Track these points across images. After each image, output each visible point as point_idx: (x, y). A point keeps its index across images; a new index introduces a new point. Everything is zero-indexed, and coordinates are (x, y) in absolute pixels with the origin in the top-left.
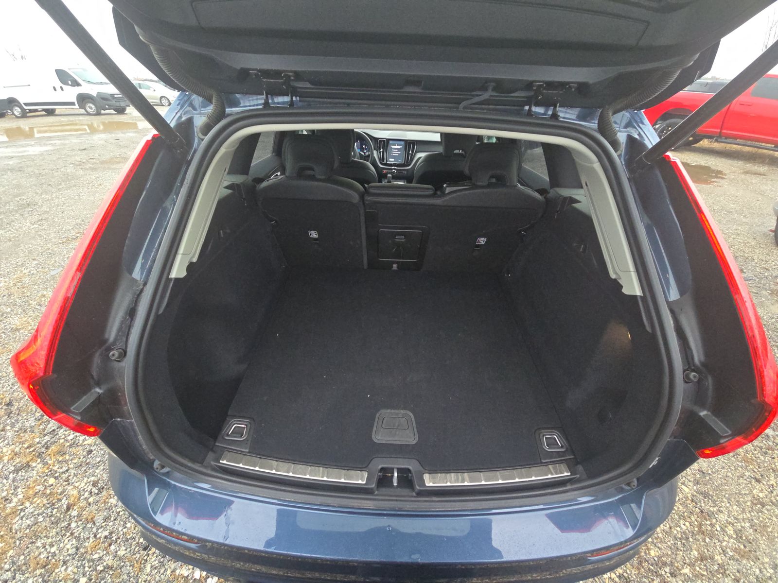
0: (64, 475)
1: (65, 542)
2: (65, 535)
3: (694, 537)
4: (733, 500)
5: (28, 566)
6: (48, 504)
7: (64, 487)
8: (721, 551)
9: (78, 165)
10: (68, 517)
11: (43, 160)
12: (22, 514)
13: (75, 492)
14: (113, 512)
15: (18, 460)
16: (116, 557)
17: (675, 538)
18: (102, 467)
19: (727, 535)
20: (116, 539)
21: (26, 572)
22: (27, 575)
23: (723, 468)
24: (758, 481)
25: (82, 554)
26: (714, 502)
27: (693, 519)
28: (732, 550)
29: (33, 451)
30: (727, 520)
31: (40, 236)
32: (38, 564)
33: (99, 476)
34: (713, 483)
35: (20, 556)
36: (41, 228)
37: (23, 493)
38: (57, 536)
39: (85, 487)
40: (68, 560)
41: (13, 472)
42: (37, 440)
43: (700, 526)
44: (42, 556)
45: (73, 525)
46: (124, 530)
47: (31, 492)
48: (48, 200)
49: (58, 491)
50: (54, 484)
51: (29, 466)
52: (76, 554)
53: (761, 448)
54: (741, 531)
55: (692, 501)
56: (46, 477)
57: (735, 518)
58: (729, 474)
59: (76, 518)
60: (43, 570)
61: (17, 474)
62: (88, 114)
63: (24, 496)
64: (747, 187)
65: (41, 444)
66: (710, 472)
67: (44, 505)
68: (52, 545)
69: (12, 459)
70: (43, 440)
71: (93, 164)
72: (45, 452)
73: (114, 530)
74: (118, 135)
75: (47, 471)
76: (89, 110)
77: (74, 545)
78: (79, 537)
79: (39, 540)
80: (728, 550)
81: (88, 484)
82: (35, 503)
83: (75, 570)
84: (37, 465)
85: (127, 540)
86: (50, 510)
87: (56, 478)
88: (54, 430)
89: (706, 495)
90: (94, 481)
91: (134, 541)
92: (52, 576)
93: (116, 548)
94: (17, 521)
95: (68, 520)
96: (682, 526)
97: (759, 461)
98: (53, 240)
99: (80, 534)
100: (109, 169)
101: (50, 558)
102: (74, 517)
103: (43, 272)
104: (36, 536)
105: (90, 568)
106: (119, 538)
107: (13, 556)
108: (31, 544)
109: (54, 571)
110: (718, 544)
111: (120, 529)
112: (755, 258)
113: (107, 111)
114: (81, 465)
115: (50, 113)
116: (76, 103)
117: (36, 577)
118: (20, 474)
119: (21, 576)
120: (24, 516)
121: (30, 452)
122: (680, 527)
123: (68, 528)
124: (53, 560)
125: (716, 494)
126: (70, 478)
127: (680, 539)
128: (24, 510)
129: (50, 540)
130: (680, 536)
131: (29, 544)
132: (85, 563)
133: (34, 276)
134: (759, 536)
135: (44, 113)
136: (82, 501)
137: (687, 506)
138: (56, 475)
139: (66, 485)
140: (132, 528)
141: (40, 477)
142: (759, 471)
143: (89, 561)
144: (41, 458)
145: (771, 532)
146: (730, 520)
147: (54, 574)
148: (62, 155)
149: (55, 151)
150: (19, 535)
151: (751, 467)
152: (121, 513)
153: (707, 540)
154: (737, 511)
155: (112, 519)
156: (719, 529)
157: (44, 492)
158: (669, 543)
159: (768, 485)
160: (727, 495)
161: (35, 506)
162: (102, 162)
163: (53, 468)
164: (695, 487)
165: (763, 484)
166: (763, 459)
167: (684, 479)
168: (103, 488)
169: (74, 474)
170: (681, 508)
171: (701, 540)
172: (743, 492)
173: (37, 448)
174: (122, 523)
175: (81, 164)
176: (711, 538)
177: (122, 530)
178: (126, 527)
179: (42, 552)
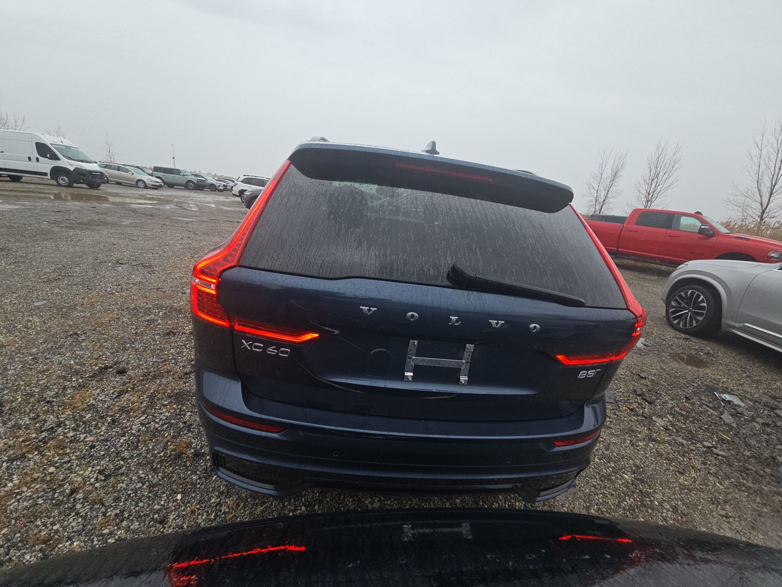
0: (65, 465)
1: (70, 521)
2: (69, 515)
3: (639, 509)
4: (664, 485)
5: (25, 542)
6: (48, 489)
7: (66, 474)
8: (663, 520)
9: (53, 223)
10: (72, 500)
11: (13, 215)
12: (18, 497)
13: (79, 479)
14: (123, 494)
15: (11, 452)
16: (129, 531)
17: (624, 509)
18: (107, 459)
19: (665, 508)
20: (129, 516)
21: (22, 548)
22: (23, 551)
23: (652, 464)
24: (680, 473)
25: (90, 530)
26: (649, 485)
27: (636, 496)
28: (671, 519)
29: (29, 444)
30: (662, 499)
31: (18, 275)
32: (38, 540)
33: (104, 466)
34: (646, 473)
35: (15, 534)
36: (17, 268)
37: (19, 479)
38: (61, 516)
39: (90, 475)
40: (74, 536)
41: (7, 461)
42: (34, 435)
43: (642, 501)
44: (43, 533)
45: (78, 506)
46: (137, 508)
47: (29, 478)
48: (23, 247)
49: (60, 478)
50: (55, 472)
51: (25, 457)
52: (83, 530)
53: (679, 452)
54: (675, 506)
55: (632, 484)
56: (45, 466)
57: (668, 497)
58: (658, 468)
59: (81, 500)
60: (44, 546)
61: (12, 463)
62: (59, 185)
63: (20, 482)
64: (643, 288)
65: (37, 439)
66: (642, 466)
67: (44, 489)
68: (53, 524)
69: (6, 450)
70: (40, 436)
71: (69, 224)
72: (42, 446)
73: (126, 508)
74: (94, 205)
75: (46, 461)
76: (61, 182)
77: (80, 523)
78: (86, 516)
79: (38, 520)
80: (669, 519)
81: (93, 473)
82: (33, 488)
83: (82, 544)
84: (35, 456)
85: (140, 517)
86: (50, 494)
87: (57, 468)
88: (52, 428)
89: (642, 481)
90: (99, 470)
91: (148, 517)
92: (54, 551)
93: (129, 524)
94: (13, 503)
95: (72, 502)
96: (628, 501)
97: (679, 460)
98: (33, 279)
99: (86, 513)
100: (88, 229)
101: (52, 535)
102: (79, 499)
103: (26, 303)
104: (35, 516)
105: (99, 542)
106: (131, 515)
107: (7, 534)
108: (29, 523)
109: (57, 546)
110: (659, 514)
111: (132, 508)
112: (654, 332)
113: (80, 185)
114: (84, 457)
115: (16, 179)
116: (49, 174)
117: (35, 552)
118: (15, 463)
119: (17, 551)
120: (20, 499)
121: (26, 445)
122: (626, 501)
123: (73, 509)
124: (56, 536)
125: (650, 481)
126: (72, 467)
127: (628, 510)
128: (21, 493)
129: (51, 520)
130: (628, 508)
131: (26, 523)
132: (93, 538)
133: (16, 305)
134: (692, 511)
135: (8, 179)
136: (87, 486)
137: (629, 487)
138: (57, 465)
139: (68, 473)
140: (145, 507)
141: (38, 466)
142: (680, 467)
143: (97, 536)
144: (39, 450)
145: (702, 509)
146: (664, 498)
147: (57, 548)
148: (34, 214)
149: (26, 210)
150: (15, 515)
151: (674, 464)
152: (132, 495)
153: (650, 511)
154: (669, 493)
155: (123, 500)
156: (657, 504)
157: (44, 479)
158: (620, 513)
159: (690, 477)
160: (659, 482)
161: (34, 490)
162: (80, 224)
163: (53, 459)
164: (633, 476)
165: (686, 476)
166: (682, 459)
167: (624, 470)
168: (110, 475)
169: (77, 464)
170: (625, 489)
171: (645, 511)
172: (671, 481)
173: (34, 442)
174: (134, 503)
175: (56, 222)
176: (652, 510)
177: (134, 509)
178: (138, 506)
179: (43, 530)
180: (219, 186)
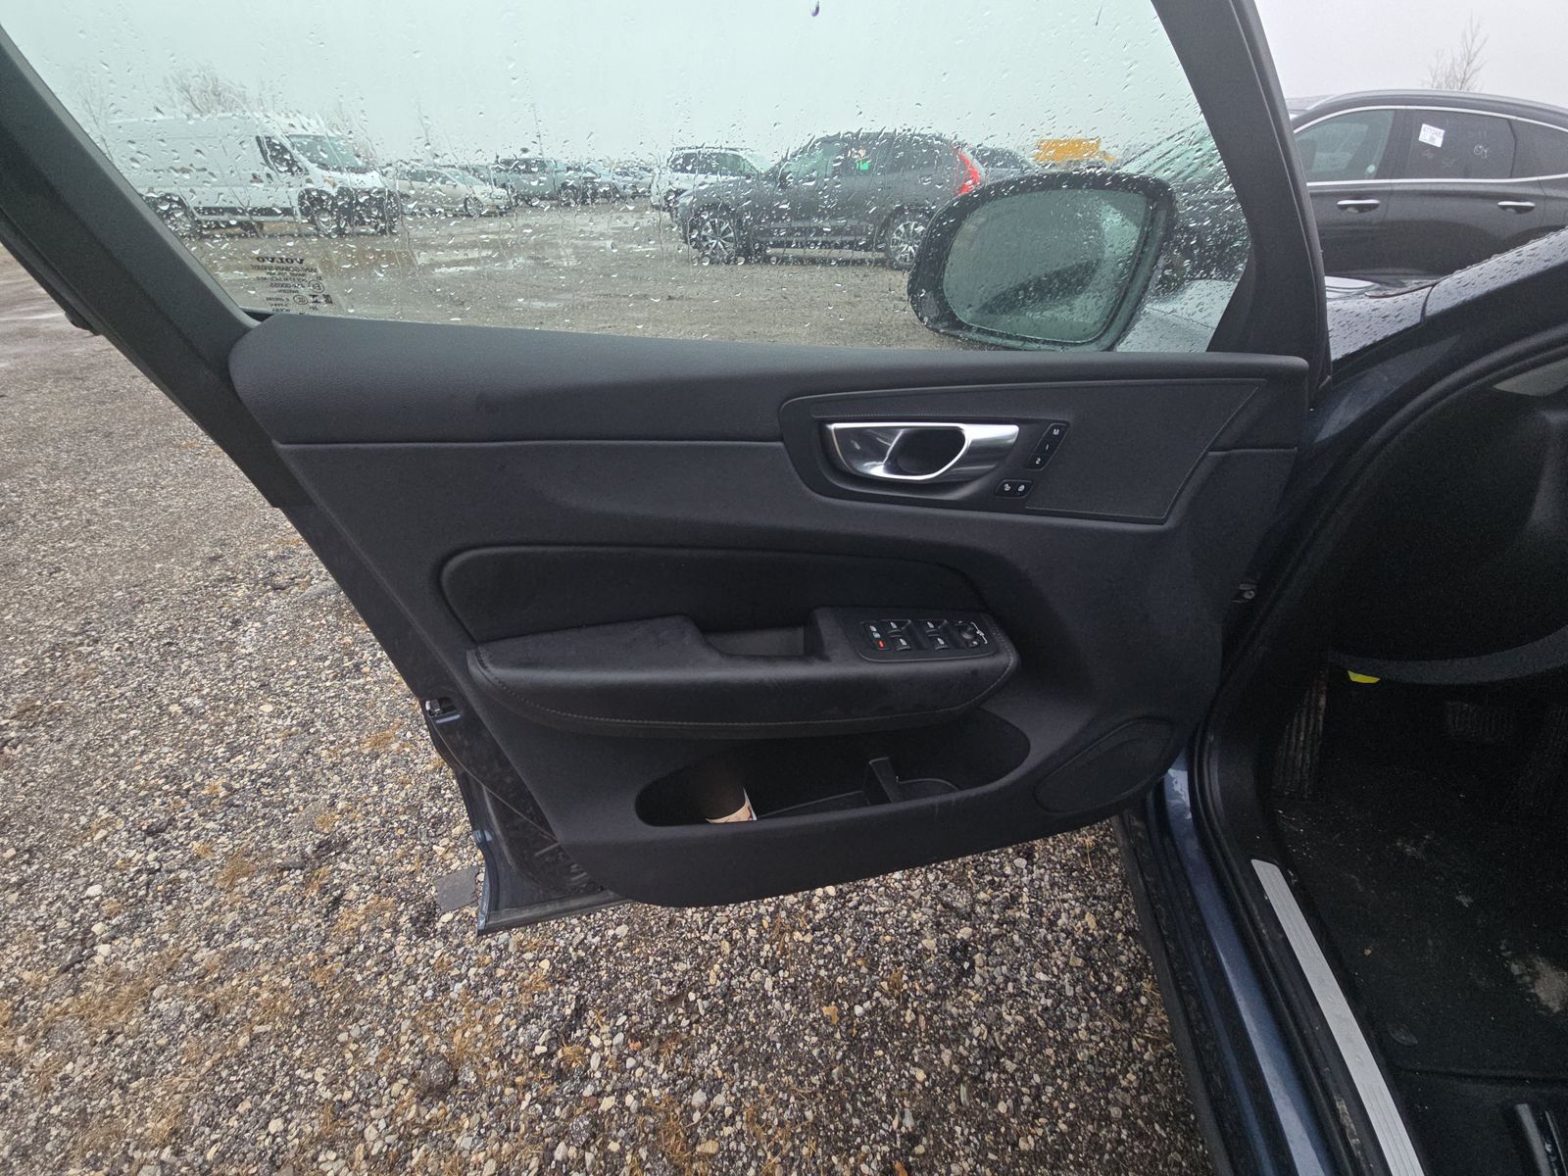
116: (298, 211)
180: (625, 188)
